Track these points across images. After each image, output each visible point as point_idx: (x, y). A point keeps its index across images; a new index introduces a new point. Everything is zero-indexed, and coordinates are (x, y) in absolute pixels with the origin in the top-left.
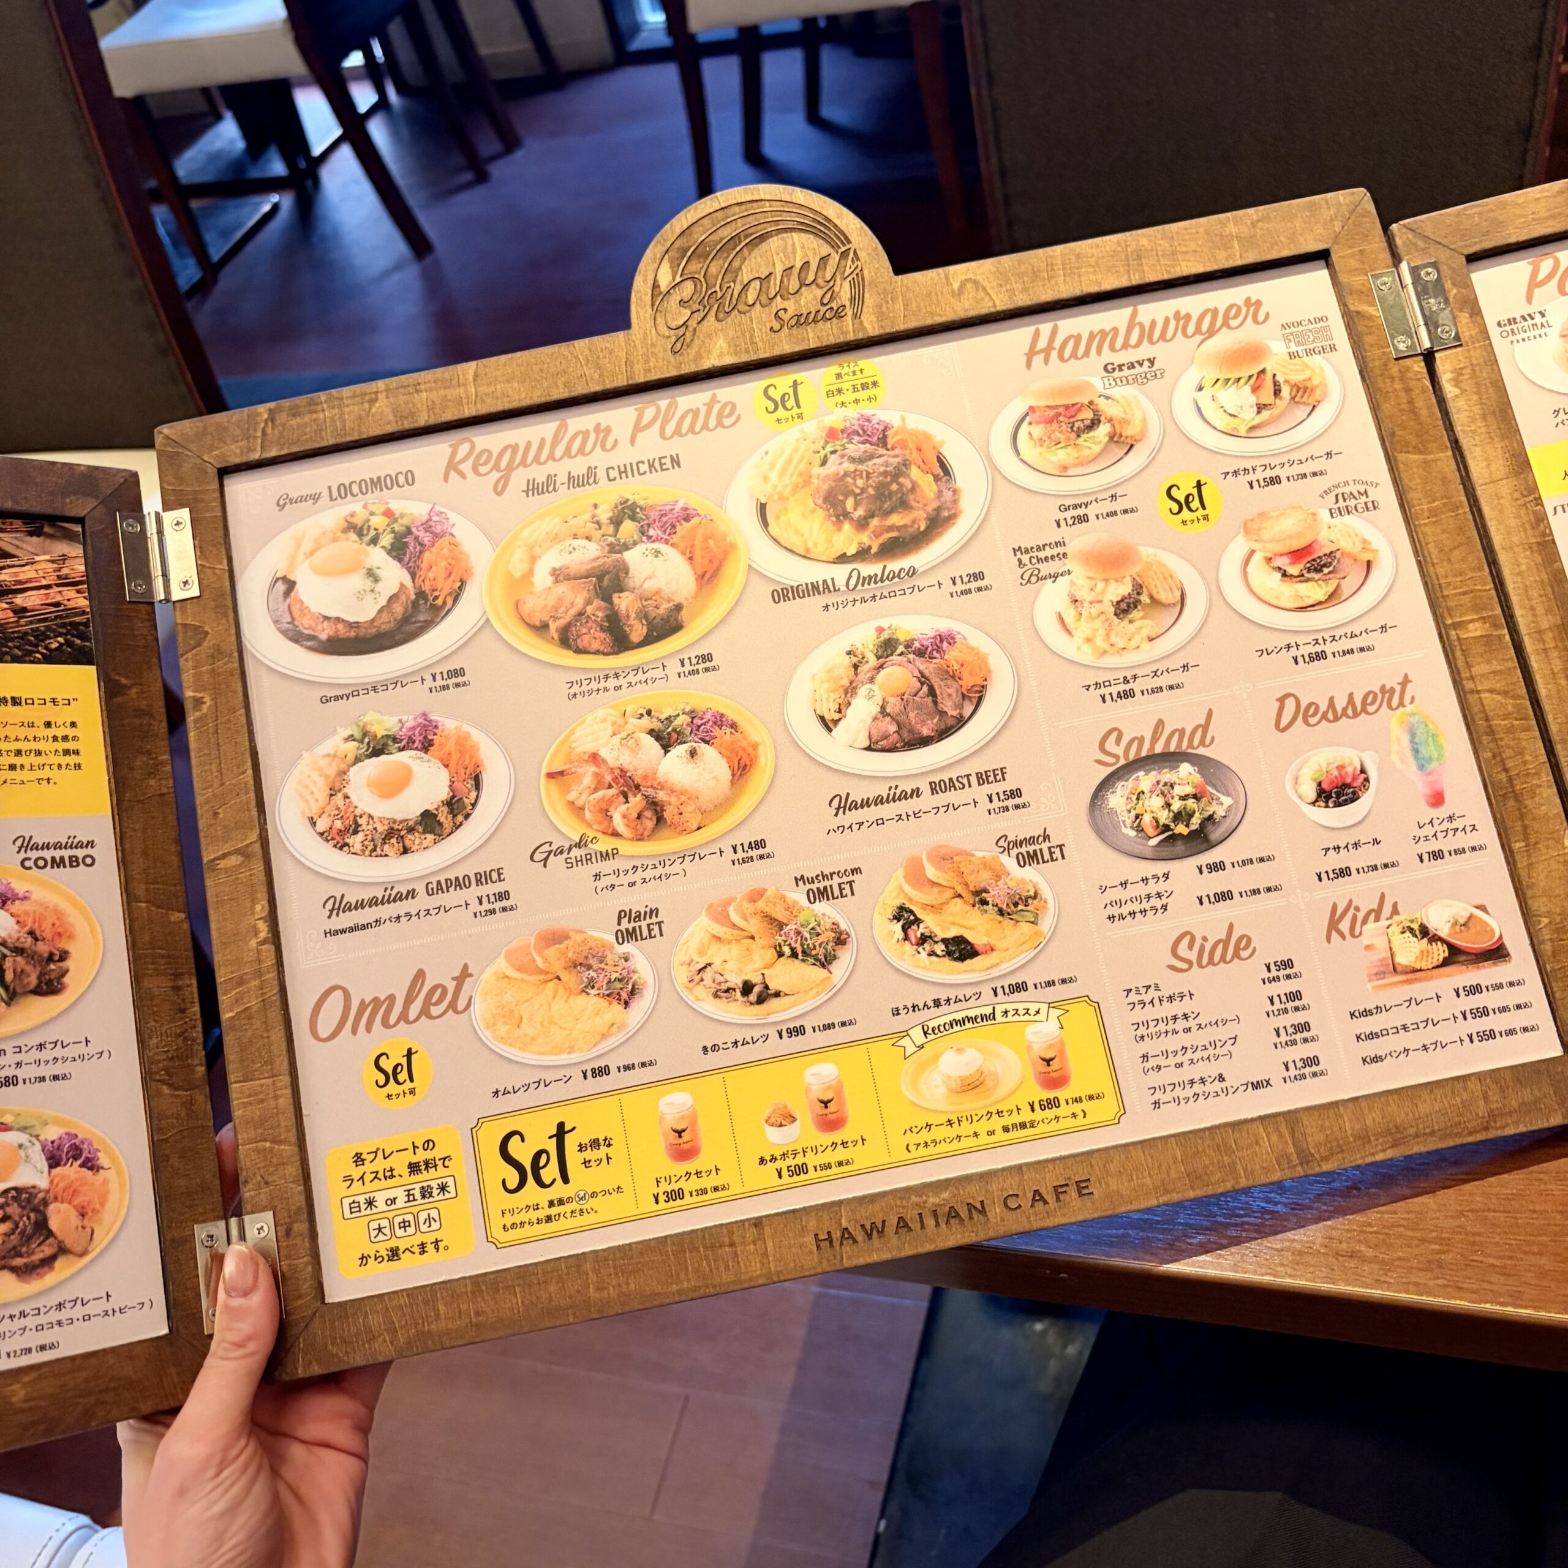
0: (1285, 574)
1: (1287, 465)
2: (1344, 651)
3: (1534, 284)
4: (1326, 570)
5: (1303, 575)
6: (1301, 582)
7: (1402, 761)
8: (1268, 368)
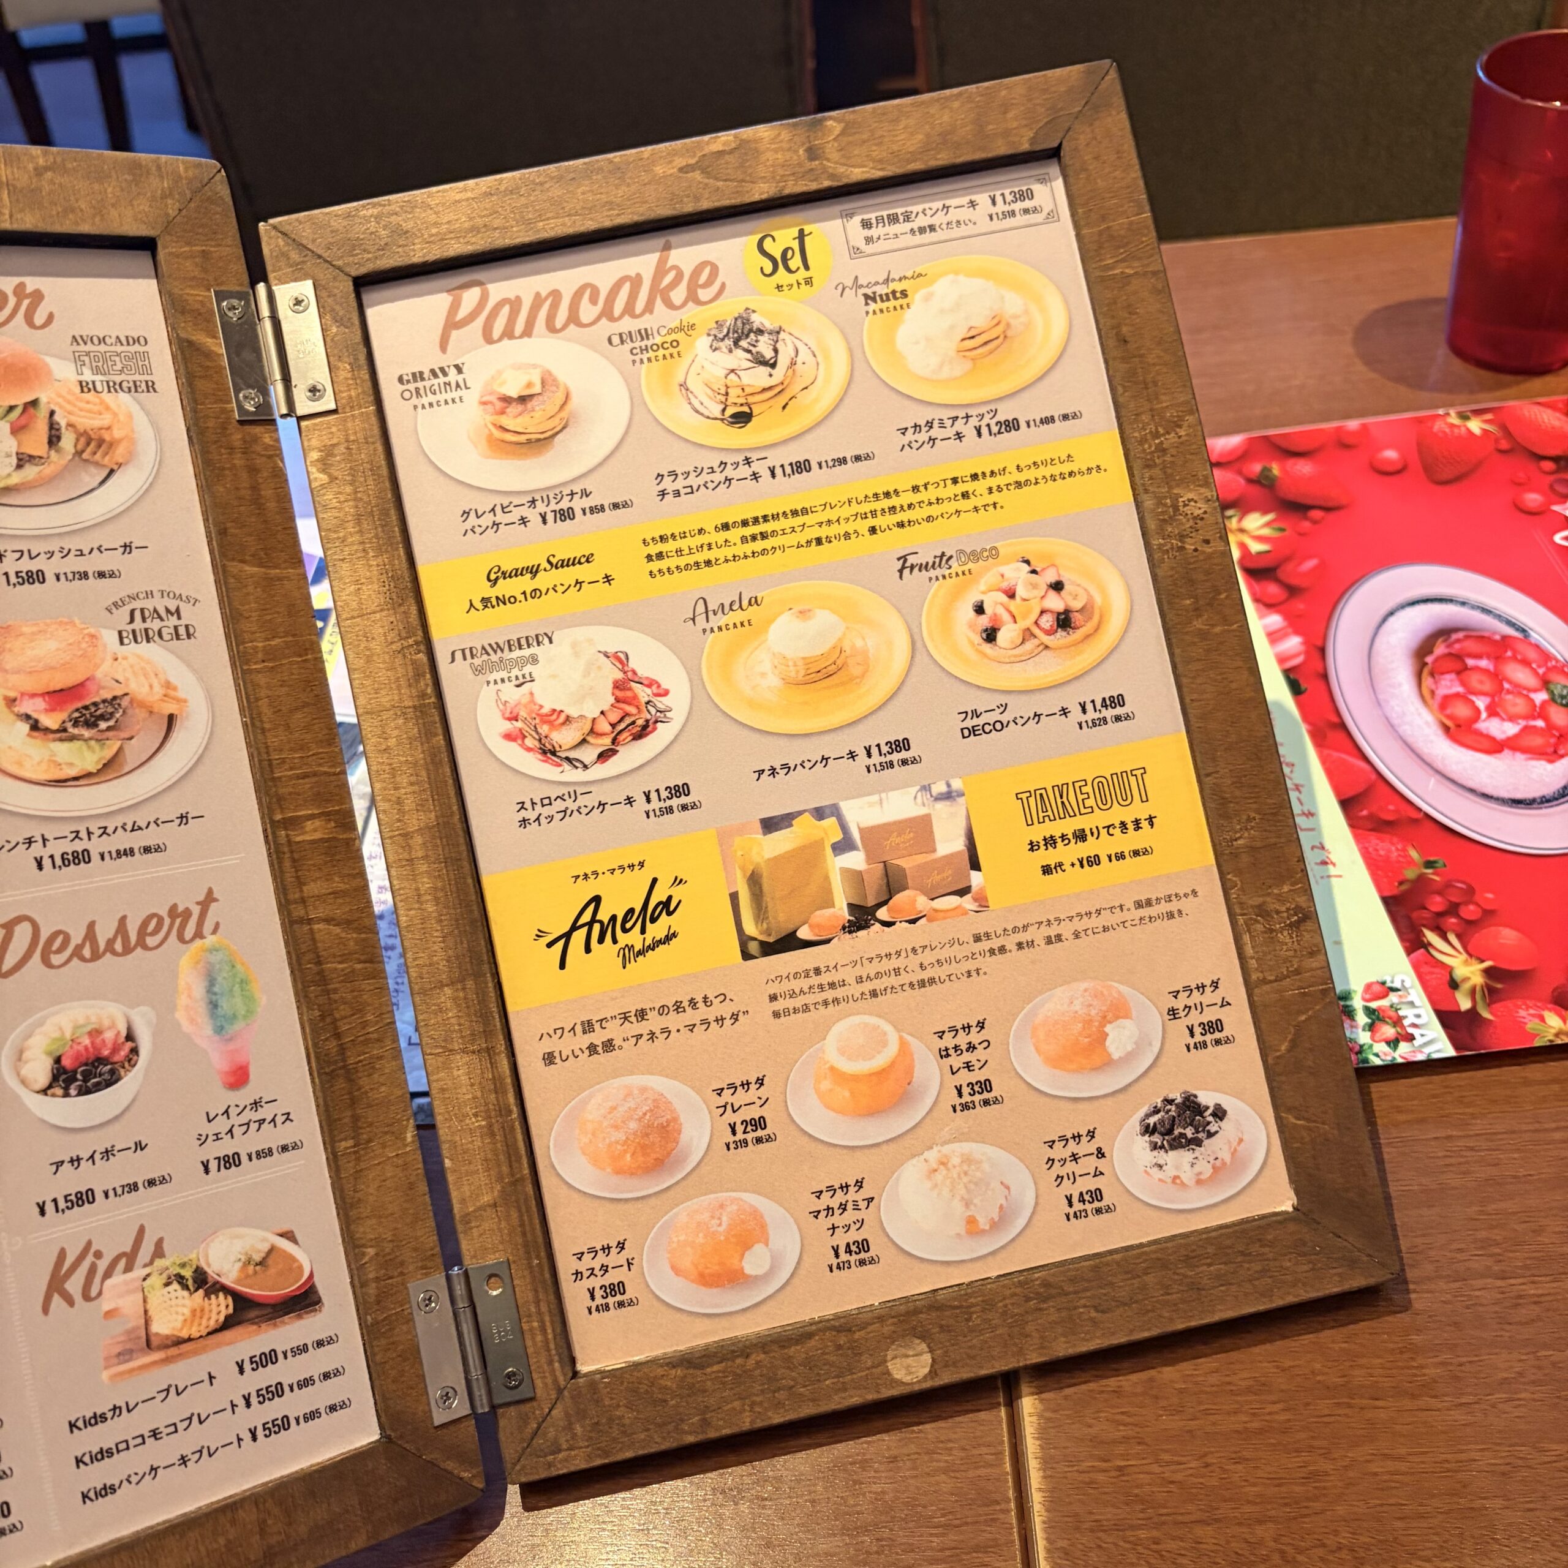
0: (35, 726)
1: (58, 555)
2: (118, 852)
3: (452, 324)
4: (103, 725)
5: (65, 730)
6: (61, 740)
7: (192, 1021)
8: (44, 399)
